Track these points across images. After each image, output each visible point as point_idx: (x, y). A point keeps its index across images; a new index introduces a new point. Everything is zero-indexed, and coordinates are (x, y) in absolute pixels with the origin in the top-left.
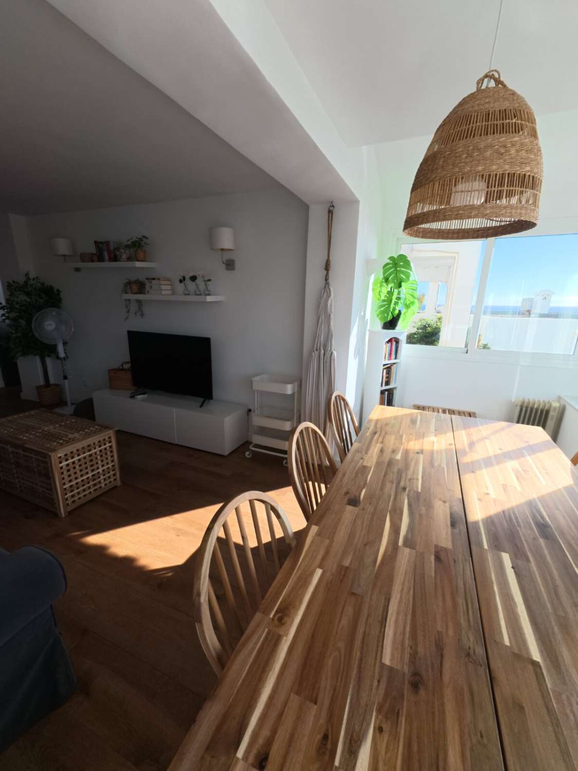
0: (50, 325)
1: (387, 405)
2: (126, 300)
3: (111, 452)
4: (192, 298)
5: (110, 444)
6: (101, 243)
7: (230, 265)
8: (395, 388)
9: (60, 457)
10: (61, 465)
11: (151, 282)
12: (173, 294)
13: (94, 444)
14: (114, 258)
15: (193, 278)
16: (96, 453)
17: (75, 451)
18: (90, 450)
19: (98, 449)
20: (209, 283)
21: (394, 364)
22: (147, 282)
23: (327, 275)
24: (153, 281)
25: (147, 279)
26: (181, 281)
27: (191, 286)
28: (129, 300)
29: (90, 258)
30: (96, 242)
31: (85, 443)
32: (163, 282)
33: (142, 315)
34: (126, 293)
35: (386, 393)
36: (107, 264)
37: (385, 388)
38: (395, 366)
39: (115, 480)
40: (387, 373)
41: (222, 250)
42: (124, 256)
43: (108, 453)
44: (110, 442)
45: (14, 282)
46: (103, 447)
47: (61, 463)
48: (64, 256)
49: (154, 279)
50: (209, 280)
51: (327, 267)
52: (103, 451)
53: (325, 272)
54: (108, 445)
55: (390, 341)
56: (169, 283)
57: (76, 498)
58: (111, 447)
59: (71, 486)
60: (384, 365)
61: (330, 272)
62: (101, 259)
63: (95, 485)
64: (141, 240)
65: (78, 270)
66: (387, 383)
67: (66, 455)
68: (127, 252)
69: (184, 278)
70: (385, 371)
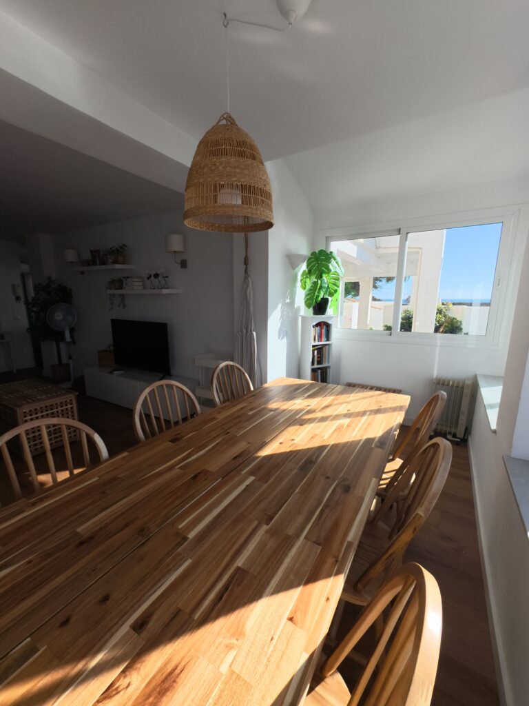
0: (59, 316)
1: (321, 382)
2: (110, 295)
3: (72, 412)
4: (157, 291)
5: (71, 406)
6: (95, 251)
7: (184, 264)
8: (329, 367)
9: (25, 412)
10: (26, 419)
11: (126, 280)
12: (144, 288)
13: (56, 404)
14: (103, 263)
15: (156, 276)
16: (57, 412)
17: (39, 408)
18: (52, 409)
19: (60, 409)
20: (166, 279)
21: (326, 345)
22: (124, 280)
23: (246, 269)
24: (128, 279)
25: (124, 278)
26: (148, 278)
27: (156, 281)
28: (113, 295)
29: (88, 263)
30: (91, 251)
31: (48, 403)
32: (135, 280)
33: (124, 307)
34: (111, 289)
35: (319, 371)
36: (98, 267)
37: (316, 366)
38: (327, 347)
39: (75, 436)
40: (318, 354)
41: (175, 252)
42: (110, 261)
43: (70, 413)
44: (71, 404)
45: (39, 284)
46: (65, 408)
47: (25, 417)
48: (72, 262)
49: (128, 277)
50: (167, 277)
51: (246, 262)
52: (65, 410)
53: (245, 266)
54: (69, 406)
55: (319, 325)
56: (141, 280)
57: (39, 447)
58: (72, 408)
59: (34, 437)
60: (313, 346)
61: (248, 266)
62: (94, 264)
63: (56, 438)
64: (121, 248)
65: (82, 273)
66: (319, 362)
67: (30, 411)
68: (112, 257)
69: (150, 276)
70: (316, 352)
